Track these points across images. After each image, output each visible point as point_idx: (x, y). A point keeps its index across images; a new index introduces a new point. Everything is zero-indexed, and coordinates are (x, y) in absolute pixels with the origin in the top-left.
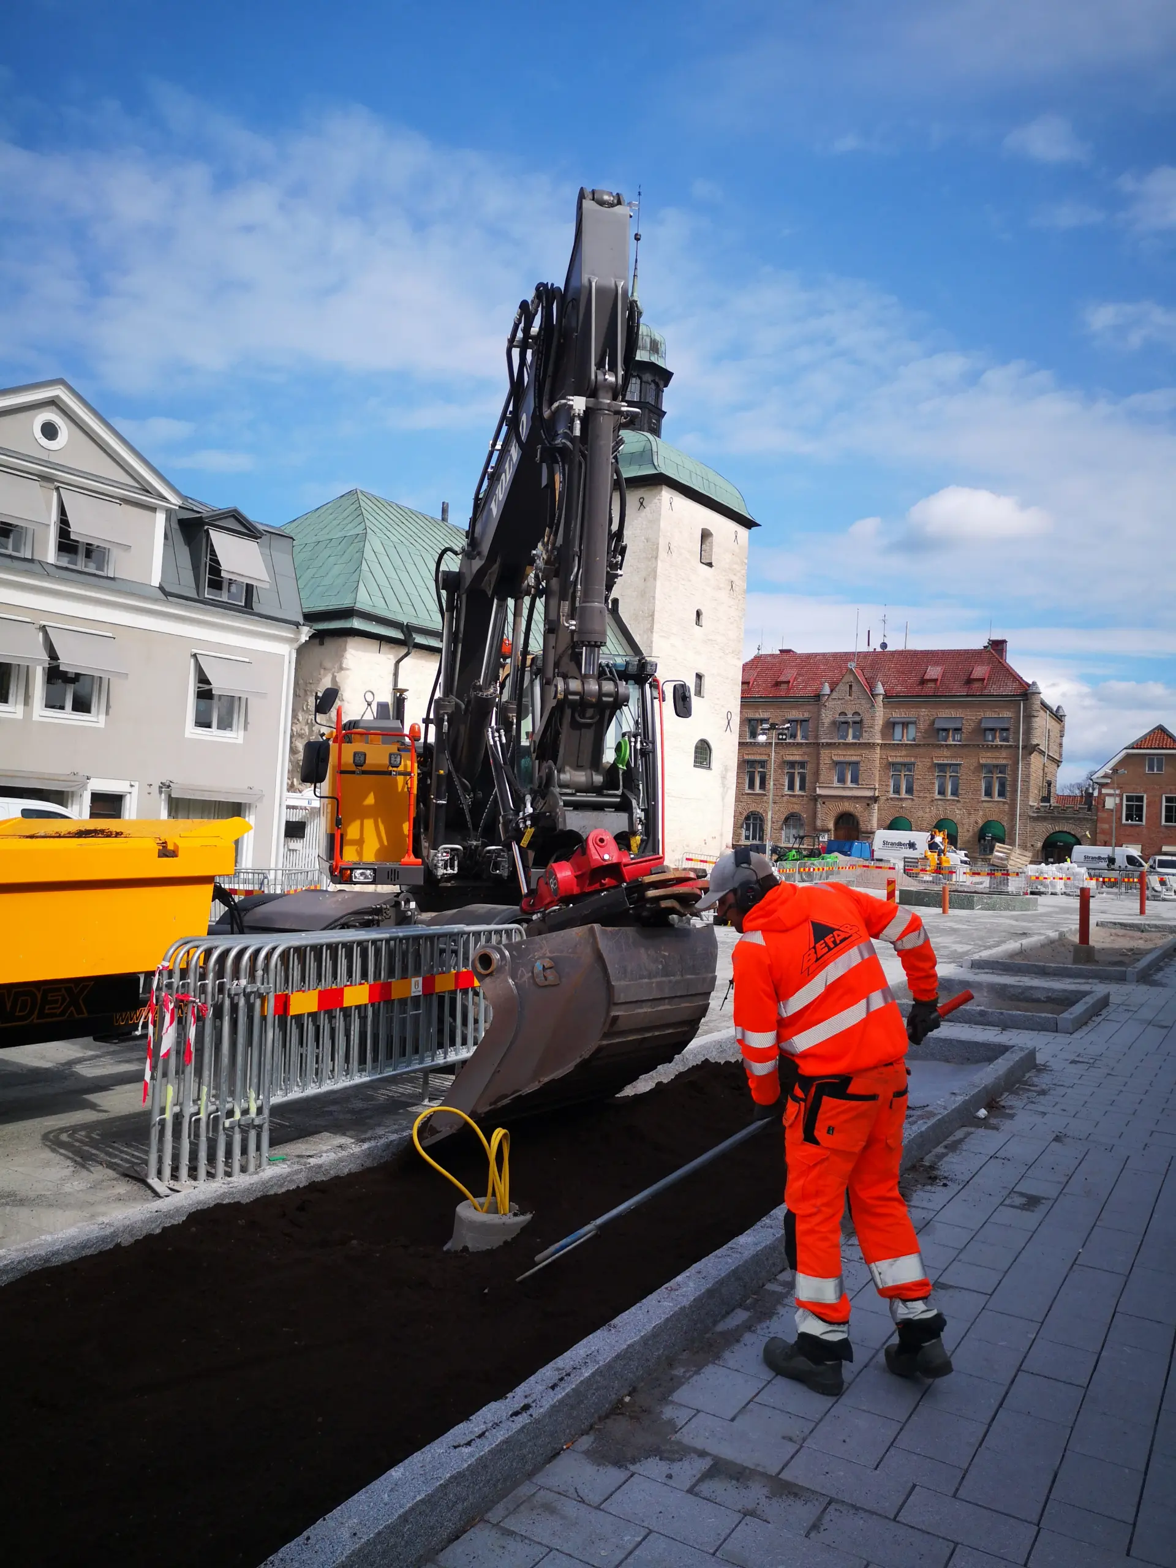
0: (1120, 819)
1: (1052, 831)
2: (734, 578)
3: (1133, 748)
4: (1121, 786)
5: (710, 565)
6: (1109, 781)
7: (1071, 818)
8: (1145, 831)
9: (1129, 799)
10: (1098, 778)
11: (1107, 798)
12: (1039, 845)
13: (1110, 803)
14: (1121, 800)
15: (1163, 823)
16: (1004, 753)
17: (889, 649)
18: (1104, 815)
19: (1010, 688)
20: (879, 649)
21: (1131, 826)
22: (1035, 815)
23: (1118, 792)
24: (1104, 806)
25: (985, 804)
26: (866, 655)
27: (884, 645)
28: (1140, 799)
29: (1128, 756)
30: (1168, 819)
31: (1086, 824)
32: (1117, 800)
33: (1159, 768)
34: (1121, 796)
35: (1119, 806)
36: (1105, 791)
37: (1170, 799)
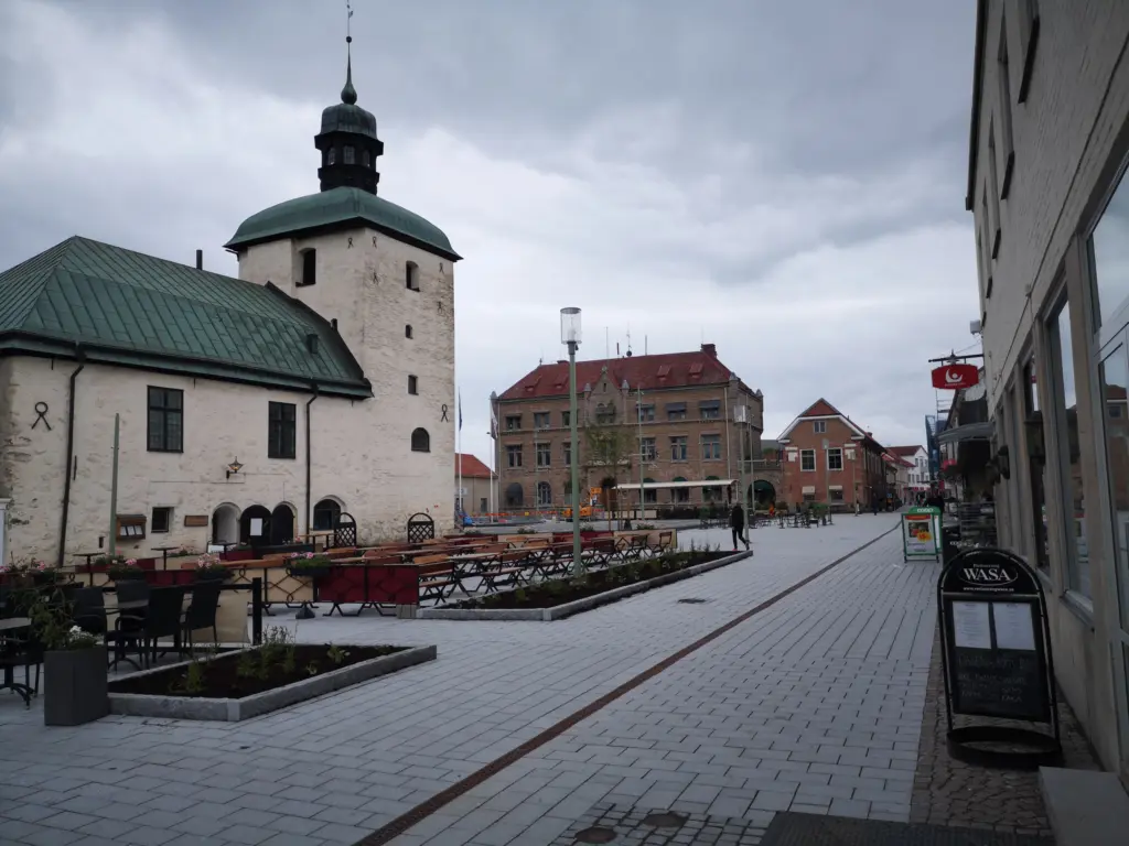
0: (799, 468)
1: (754, 481)
2: (442, 300)
3: (804, 416)
4: (797, 444)
5: (417, 290)
6: (789, 441)
7: (766, 470)
8: (816, 476)
9: (804, 453)
11: (789, 454)
13: (792, 457)
14: (799, 454)
15: (828, 469)
16: (716, 425)
17: (633, 355)
18: (788, 466)
19: (716, 378)
20: (626, 356)
21: (808, 472)
23: (796, 449)
24: (788, 460)
25: (706, 464)
26: (618, 360)
27: (629, 353)
28: (812, 453)
29: (801, 422)
30: (831, 466)
31: (776, 473)
32: (795, 455)
33: (823, 430)
34: (798, 451)
35: (797, 459)
36: (787, 448)
37: (831, 452)
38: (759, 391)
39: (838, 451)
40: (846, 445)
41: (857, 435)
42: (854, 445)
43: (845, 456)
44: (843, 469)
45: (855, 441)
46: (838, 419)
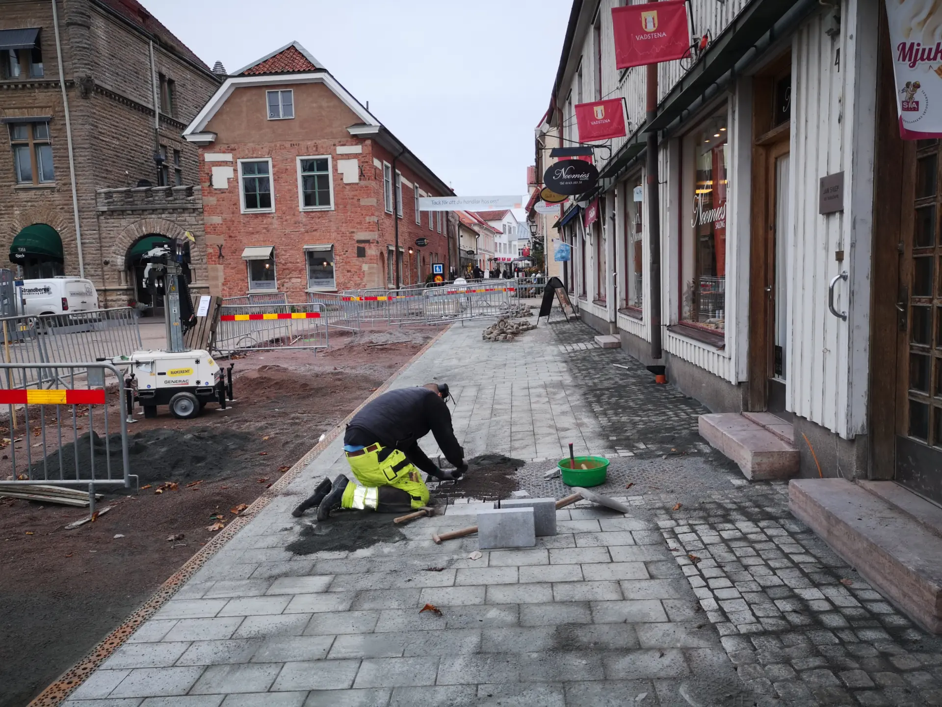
0: (236, 204)
1: (137, 235)
3: (242, 75)
4: (233, 146)
6: (209, 138)
7: (164, 210)
8: (276, 223)
9: (248, 168)
10: (193, 133)
11: (215, 170)
12: (120, 261)
13: (221, 177)
14: (235, 170)
15: (301, 206)
16: (41, 96)
18: (212, 200)
21: (256, 215)
22: (105, 209)
23: (228, 157)
24: (211, 185)
25: (23, 195)
28: (262, 167)
29: (238, 90)
30: (309, 201)
31: (190, 219)
32: (228, 172)
33: (287, 110)
34: (233, 164)
35: (232, 182)
36: (209, 157)
37: (308, 166)
38: (218, 64)
39: (323, 165)
40: (341, 150)
41: (363, 124)
42: (357, 149)
43: (339, 177)
44: (332, 206)
45: (358, 139)
46: (321, 84)
